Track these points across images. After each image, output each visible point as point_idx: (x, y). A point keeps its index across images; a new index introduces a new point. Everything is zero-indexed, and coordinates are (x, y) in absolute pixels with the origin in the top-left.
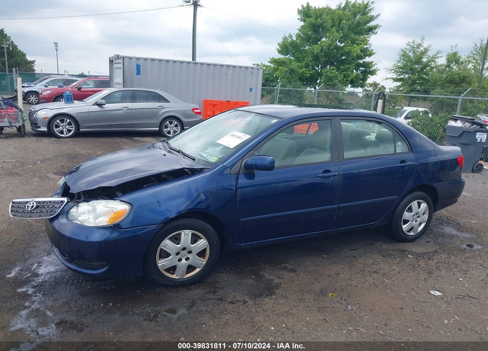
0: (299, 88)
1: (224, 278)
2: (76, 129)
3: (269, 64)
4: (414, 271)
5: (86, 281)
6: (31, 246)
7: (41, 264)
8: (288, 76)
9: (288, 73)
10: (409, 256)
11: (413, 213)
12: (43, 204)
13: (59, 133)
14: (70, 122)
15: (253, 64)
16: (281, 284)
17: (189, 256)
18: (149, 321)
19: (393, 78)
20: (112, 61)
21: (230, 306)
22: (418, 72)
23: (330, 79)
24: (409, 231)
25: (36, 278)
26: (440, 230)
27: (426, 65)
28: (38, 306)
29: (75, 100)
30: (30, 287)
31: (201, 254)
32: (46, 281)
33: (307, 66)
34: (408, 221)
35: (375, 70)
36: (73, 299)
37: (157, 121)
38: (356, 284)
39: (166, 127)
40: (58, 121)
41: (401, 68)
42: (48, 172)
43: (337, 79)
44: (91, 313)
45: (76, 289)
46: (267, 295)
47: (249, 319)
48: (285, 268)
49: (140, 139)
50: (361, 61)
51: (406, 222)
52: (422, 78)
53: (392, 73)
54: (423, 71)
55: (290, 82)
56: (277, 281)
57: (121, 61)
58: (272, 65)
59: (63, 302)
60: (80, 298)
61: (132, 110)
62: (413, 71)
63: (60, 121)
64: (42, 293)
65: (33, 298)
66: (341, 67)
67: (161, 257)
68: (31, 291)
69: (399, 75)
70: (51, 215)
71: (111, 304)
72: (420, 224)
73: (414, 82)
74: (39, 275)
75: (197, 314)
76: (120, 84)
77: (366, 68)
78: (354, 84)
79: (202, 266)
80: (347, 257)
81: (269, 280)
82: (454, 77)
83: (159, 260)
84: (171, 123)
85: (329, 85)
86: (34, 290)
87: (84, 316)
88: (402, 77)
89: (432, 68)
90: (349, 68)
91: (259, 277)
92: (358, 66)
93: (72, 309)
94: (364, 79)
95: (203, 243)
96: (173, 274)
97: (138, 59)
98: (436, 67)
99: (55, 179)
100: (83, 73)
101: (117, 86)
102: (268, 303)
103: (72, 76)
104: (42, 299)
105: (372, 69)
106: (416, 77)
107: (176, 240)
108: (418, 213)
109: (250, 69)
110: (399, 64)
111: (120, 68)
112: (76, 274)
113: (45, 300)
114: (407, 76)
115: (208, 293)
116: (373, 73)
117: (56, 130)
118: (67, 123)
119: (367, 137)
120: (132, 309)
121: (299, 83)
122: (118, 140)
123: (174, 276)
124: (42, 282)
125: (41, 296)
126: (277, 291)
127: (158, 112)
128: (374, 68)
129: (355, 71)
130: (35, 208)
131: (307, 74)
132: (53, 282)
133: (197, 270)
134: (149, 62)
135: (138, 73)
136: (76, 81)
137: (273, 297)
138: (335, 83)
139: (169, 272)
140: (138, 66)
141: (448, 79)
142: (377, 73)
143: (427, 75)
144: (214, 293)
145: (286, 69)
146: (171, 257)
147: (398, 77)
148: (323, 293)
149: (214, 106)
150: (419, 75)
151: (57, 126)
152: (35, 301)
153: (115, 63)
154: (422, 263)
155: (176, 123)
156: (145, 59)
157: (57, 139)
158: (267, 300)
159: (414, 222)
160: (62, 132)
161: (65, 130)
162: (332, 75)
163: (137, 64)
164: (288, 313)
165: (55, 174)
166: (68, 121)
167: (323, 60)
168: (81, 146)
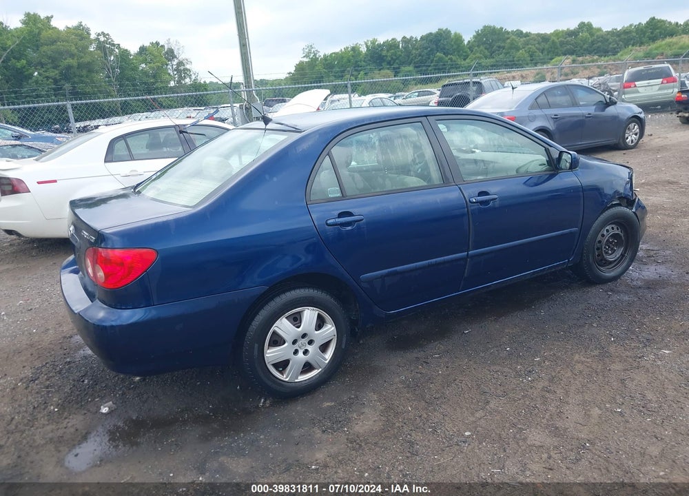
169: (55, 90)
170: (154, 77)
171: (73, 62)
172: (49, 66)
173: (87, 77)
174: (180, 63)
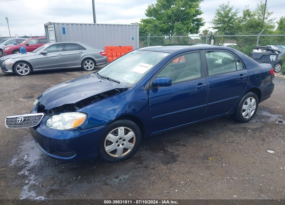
0: (160, 36)
1: (145, 153)
2: (31, 69)
3: (141, 23)
4: (254, 140)
5: (60, 163)
6: (20, 144)
7: (29, 155)
8: (154, 29)
9: (153, 28)
10: (249, 131)
11: (248, 105)
12: (28, 118)
13: (20, 73)
14: (26, 66)
15: (131, 24)
16: (179, 154)
17: (124, 142)
18: (107, 185)
19: (213, 27)
20: (47, 26)
21: (153, 171)
22: (227, 23)
23: (179, 29)
24: (245, 116)
25: (28, 165)
26: (261, 114)
27: (231, 18)
28: (34, 183)
29: (27, 52)
30: (26, 171)
31: (131, 141)
32: (35, 166)
33: (164, 23)
34: (245, 110)
35: (203, 23)
36: (55, 176)
37: (80, 61)
38: (223, 150)
39: (86, 65)
40: (19, 66)
41: (217, 21)
42: (19, 97)
43: (183, 29)
44: (69, 183)
45: (56, 169)
46: (174, 162)
47: (167, 178)
48: (179, 145)
49: (71, 73)
50: (195, 18)
51: (244, 111)
52: (229, 26)
53: (212, 24)
54: (230, 22)
55: (155, 33)
56: (176, 153)
57: (53, 26)
58: (143, 23)
59: (50, 178)
60: (59, 175)
61: (64, 56)
62: (224, 22)
63: (20, 65)
64: (34, 174)
65: (29, 177)
66: (184, 22)
67: (107, 145)
68: (27, 173)
69: (216, 25)
70: (34, 125)
71: (80, 177)
72: (252, 111)
73: (225, 29)
74: (30, 162)
75: (135, 178)
76: (54, 40)
77: (198, 22)
78: (192, 32)
79: (132, 148)
80: (213, 134)
81: (171, 152)
82: (253, 23)
83: (106, 146)
84: (88, 62)
85: (179, 33)
86: (29, 172)
87: (65, 186)
88: (218, 26)
89: (235, 20)
90: (188, 23)
91: (165, 152)
92: (194, 21)
93: (56, 182)
94: (198, 29)
95: (131, 134)
96: (115, 154)
97: (63, 24)
98: (237, 19)
99: (24, 101)
100: (25, 36)
101: (52, 42)
102: (175, 167)
103: (21, 37)
104: (36, 178)
105: (201, 23)
106: (226, 26)
107: (116, 133)
108: (250, 105)
109: (131, 26)
110: (216, 19)
111: (53, 30)
112: (53, 159)
113: (37, 178)
114: (221, 25)
115: (137, 164)
116: (202, 25)
117: (18, 71)
118: (24, 66)
119: (216, 62)
120: (94, 178)
121: (161, 33)
122: (57, 75)
123: (116, 156)
124: (33, 166)
125: (34, 176)
126: (178, 159)
127: (80, 56)
128: (203, 21)
129: (192, 24)
130: (23, 121)
131: (164, 27)
132: (40, 166)
133: (129, 151)
134: (70, 25)
135: (64, 33)
136: (25, 40)
137: (177, 163)
138: (182, 32)
139: (113, 154)
140: (64, 29)
141: (249, 25)
142: (205, 24)
143: (233, 24)
144: (141, 163)
145: (152, 25)
146: (113, 144)
147: (216, 26)
148: (206, 157)
149: (112, 50)
150: (227, 24)
151: (18, 69)
152: (31, 179)
153: (49, 27)
154: (257, 134)
155: (91, 62)
156: (68, 24)
157: (19, 77)
158: (174, 165)
159: (249, 110)
160: (22, 72)
161: (24, 71)
162: (180, 27)
163: (63, 27)
164: (189, 172)
165: (23, 98)
166: (25, 65)
167: (174, 18)
168: (36, 80)
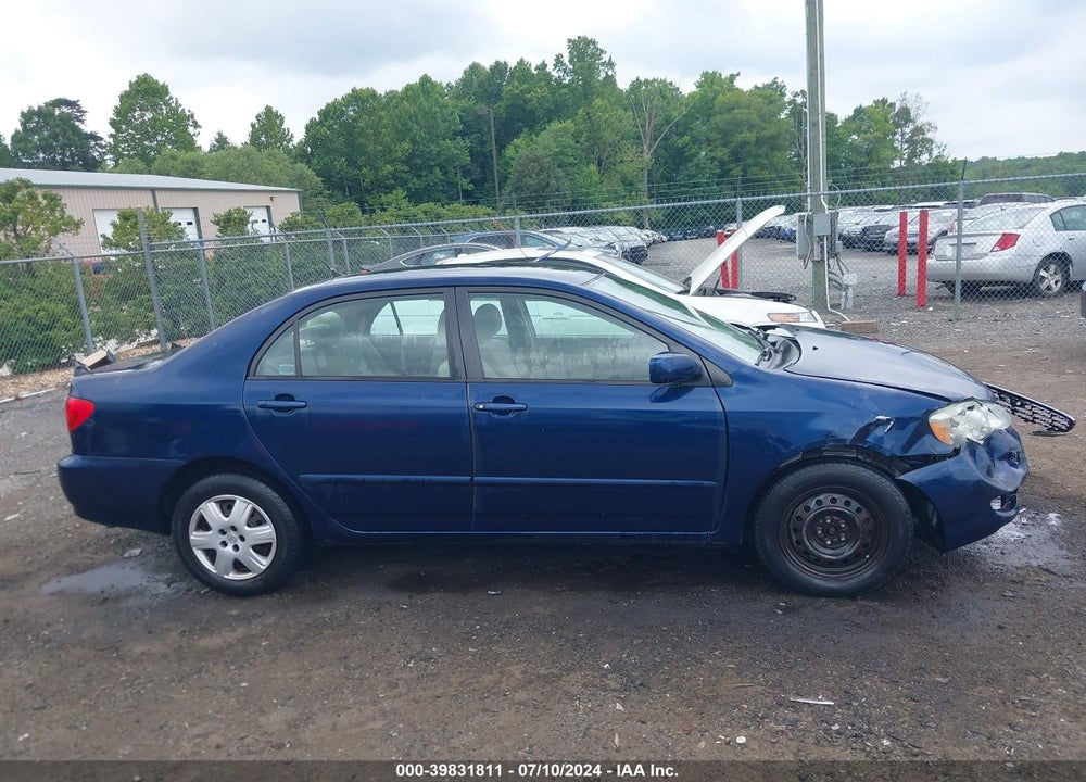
169: (719, 176)
170: (869, 153)
171: (751, 136)
172: (717, 143)
173: (766, 156)
174: (919, 130)
